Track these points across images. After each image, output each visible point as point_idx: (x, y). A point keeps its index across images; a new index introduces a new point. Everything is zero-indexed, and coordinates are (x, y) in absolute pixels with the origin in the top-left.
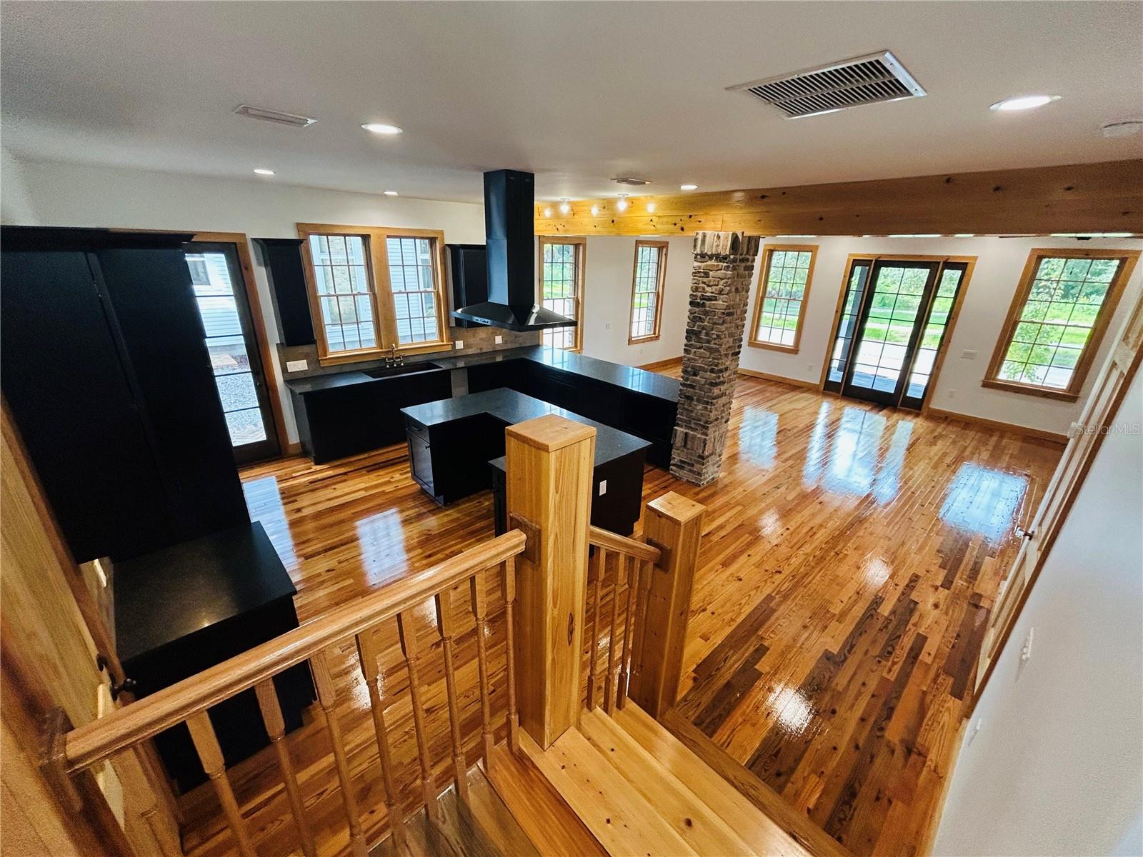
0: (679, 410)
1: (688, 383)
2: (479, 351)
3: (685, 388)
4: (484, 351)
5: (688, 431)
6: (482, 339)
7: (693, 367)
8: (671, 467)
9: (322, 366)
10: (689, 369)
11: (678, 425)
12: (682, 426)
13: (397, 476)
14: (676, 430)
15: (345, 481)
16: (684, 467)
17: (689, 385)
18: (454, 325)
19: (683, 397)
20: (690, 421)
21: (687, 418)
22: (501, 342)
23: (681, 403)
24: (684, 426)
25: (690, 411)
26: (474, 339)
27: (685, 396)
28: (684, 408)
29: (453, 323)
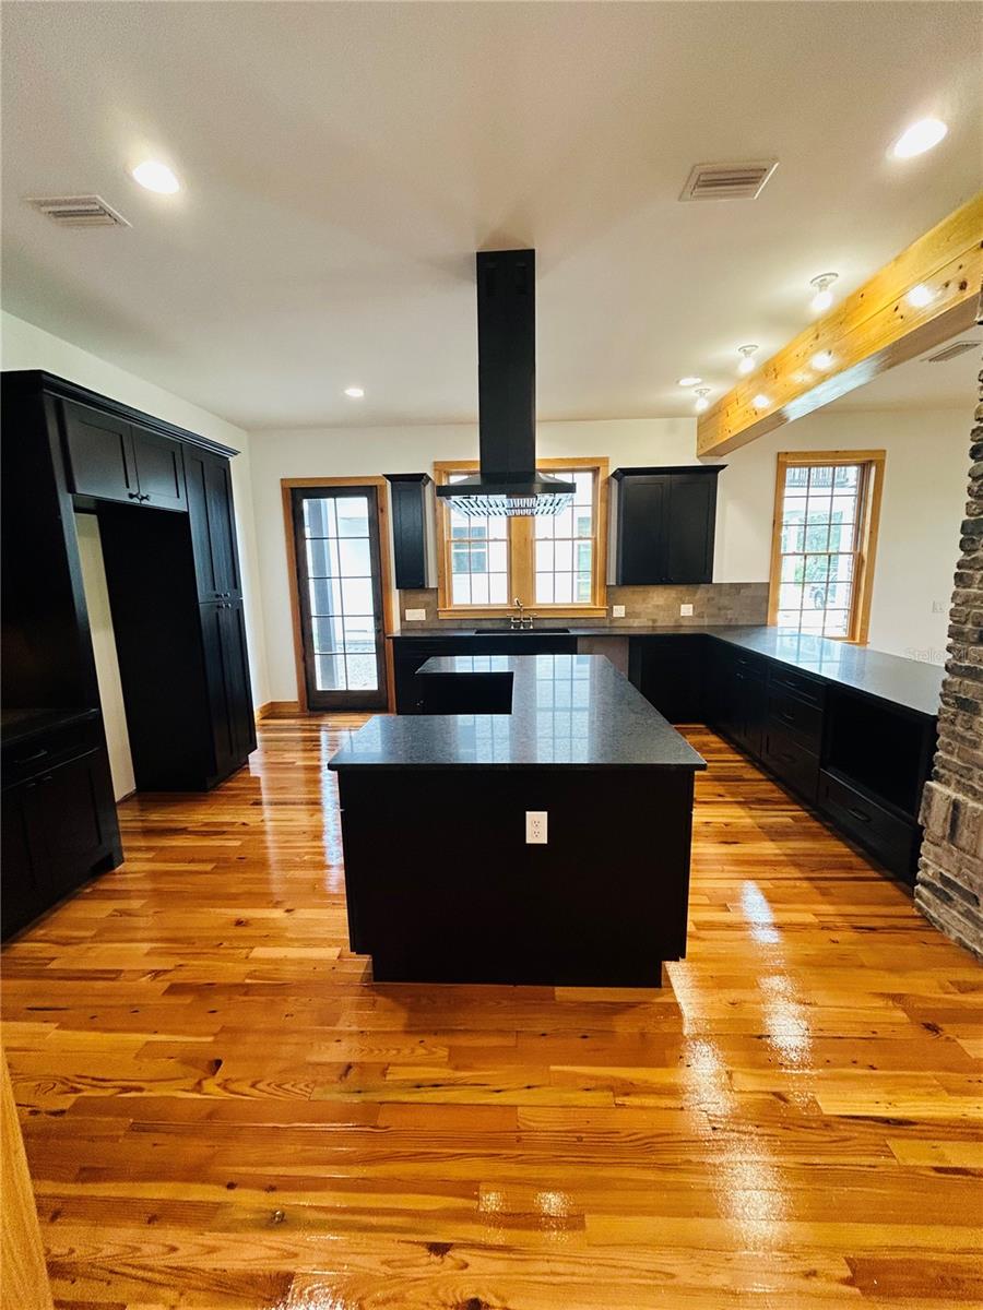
0: (942, 738)
1: (967, 663)
2: (650, 624)
3: (957, 680)
4: (658, 624)
5: (960, 797)
6: (657, 606)
8: (919, 887)
9: (441, 618)
10: (969, 626)
11: (938, 778)
12: (947, 783)
14: (930, 790)
16: (950, 899)
17: (967, 668)
18: (614, 584)
19: (951, 701)
20: (970, 770)
21: (964, 762)
22: (691, 614)
23: (946, 720)
24: (953, 782)
25: (970, 741)
26: (645, 605)
27: (957, 699)
28: (953, 732)
29: (612, 581)
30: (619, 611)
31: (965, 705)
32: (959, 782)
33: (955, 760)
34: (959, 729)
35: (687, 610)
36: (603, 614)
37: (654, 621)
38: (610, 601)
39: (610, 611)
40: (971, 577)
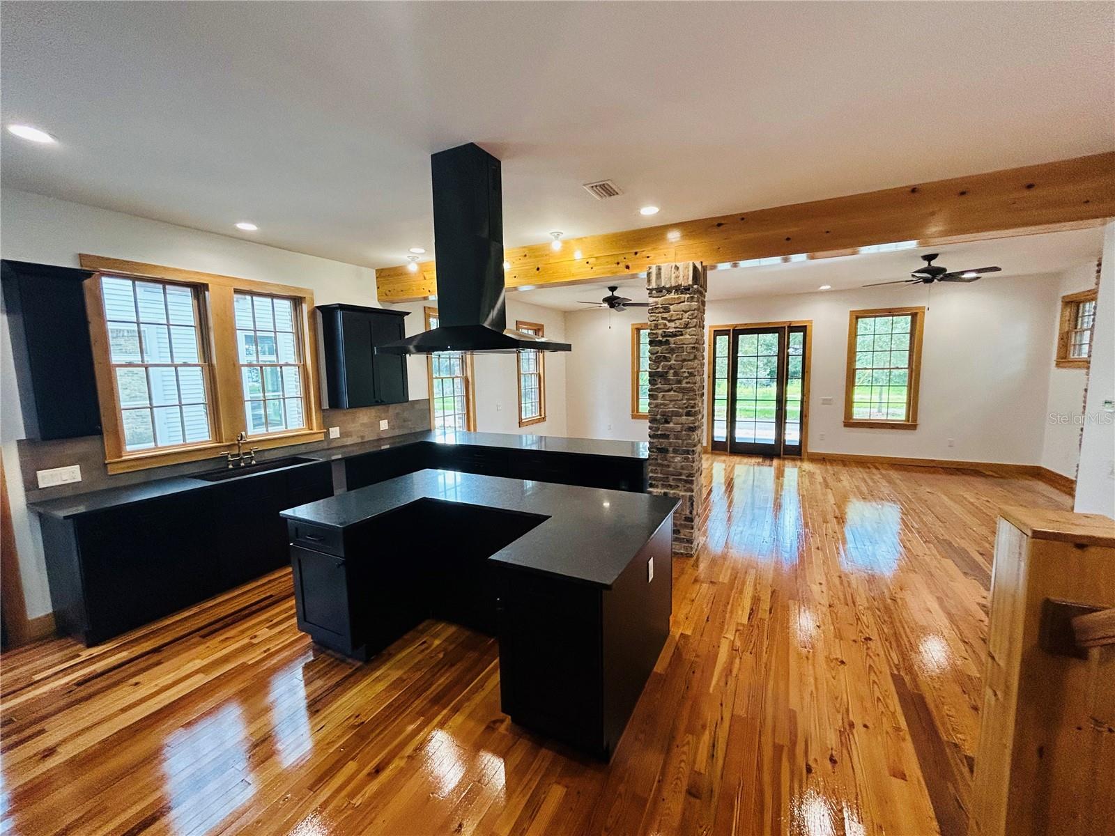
0: (651, 468)
1: (659, 433)
2: (360, 440)
3: (655, 440)
4: (366, 439)
6: (363, 425)
7: (663, 414)
9: (110, 474)
10: (659, 417)
11: (652, 486)
13: (264, 633)
14: (651, 492)
15: (159, 663)
17: (660, 434)
18: (328, 407)
19: (655, 450)
20: (667, 478)
21: (664, 475)
22: (387, 428)
23: (653, 459)
24: (660, 486)
25: (666, 466)
26: (353, 425)
27: (658, 449)
28: (657, 464)
29: (326, 406)
30: (335, 432)
31: (663, 451)
32: (663, 485)
33: (659, 475)
34: (659, 461)
35: (384, 425)
36: (321, 437)
37: (362, 437)
38: (326, 424)
39: (327, 434)
40: (657, 396)
